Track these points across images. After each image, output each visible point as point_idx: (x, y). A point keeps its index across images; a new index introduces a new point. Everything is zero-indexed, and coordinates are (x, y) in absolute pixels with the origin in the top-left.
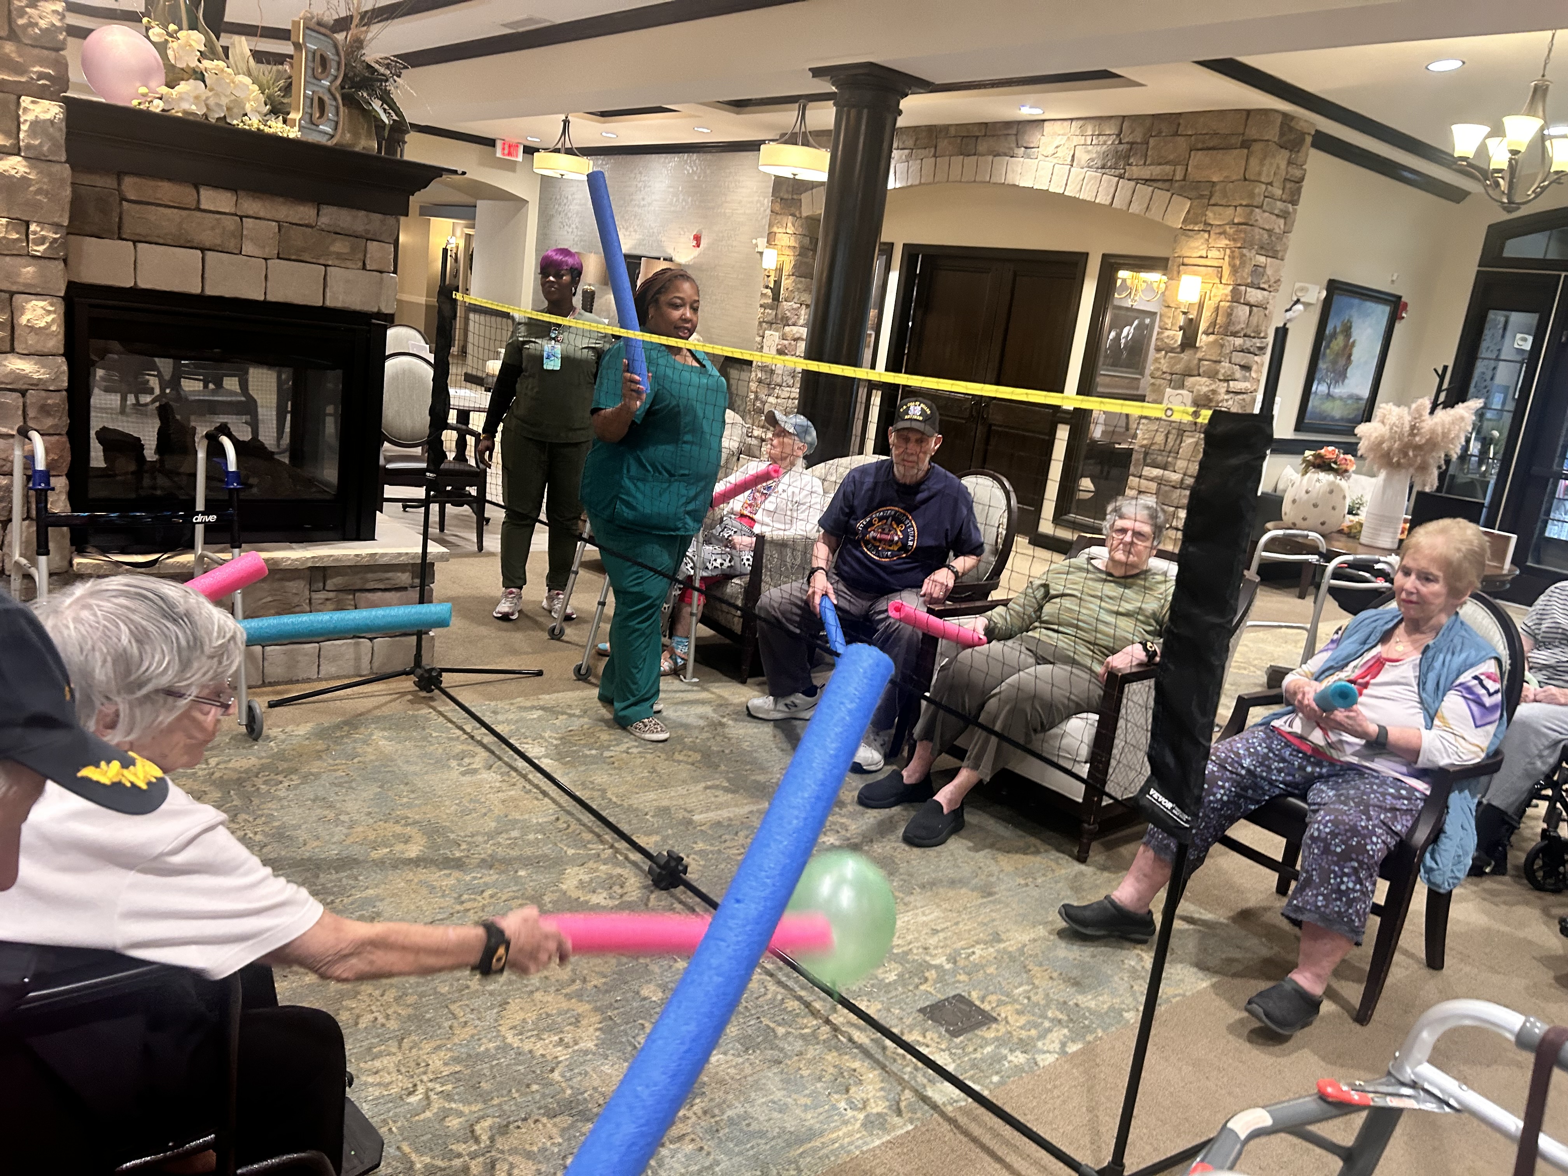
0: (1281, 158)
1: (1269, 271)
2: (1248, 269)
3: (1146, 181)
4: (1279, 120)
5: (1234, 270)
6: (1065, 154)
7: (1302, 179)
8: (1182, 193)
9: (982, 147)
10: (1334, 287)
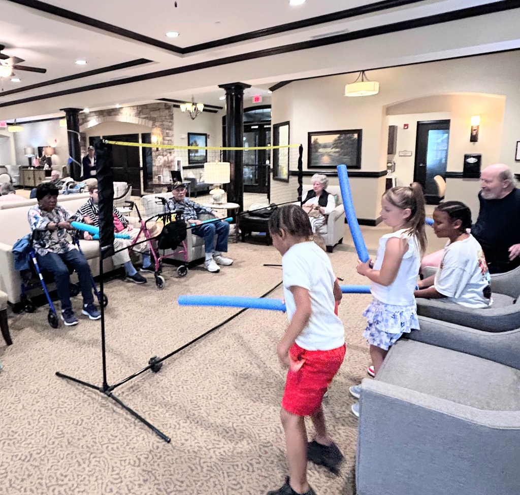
0: (167, 111)
1: (170, 133)
2: (165, 134)
3: (144, 118)
4: (164, 104)
5: (162, 134)
6: (128, 114)
7: (173, 115)
8: (150, 120)
9: (112, 114)
10: (189, 134)
